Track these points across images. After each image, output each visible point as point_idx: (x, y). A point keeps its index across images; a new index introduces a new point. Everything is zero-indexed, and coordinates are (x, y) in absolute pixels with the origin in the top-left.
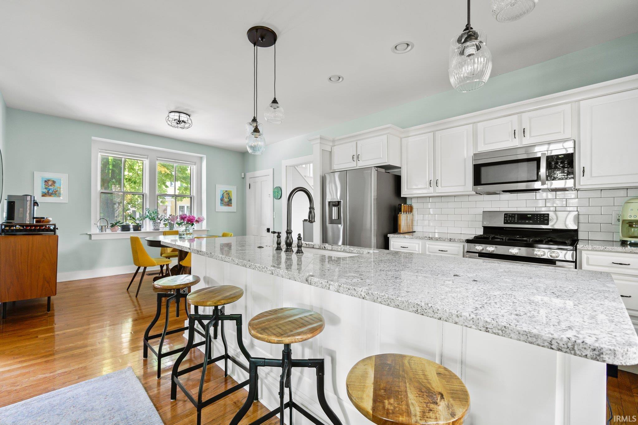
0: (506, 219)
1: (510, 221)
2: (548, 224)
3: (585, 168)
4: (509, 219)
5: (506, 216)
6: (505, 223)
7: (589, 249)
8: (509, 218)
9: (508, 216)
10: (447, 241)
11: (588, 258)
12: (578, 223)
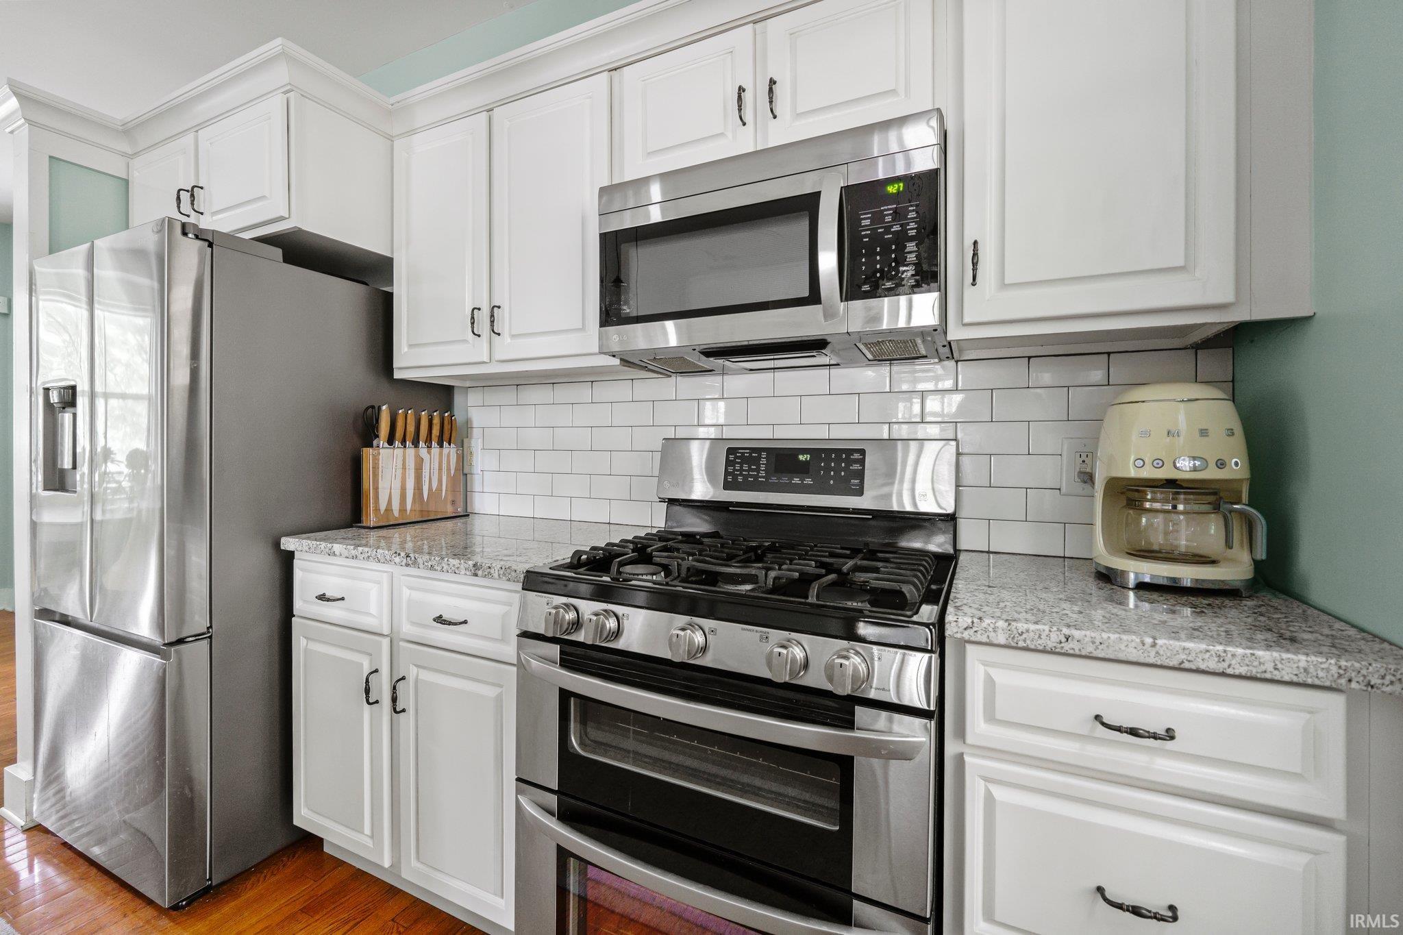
0: (730, 469)
1: (746, 477)
2: (860, 492)
3: (980, 246)
4: (741, 470)
5: (732, 457)
6: (727, 486)
7: (996, 642)
8: (741, 464)
9: (738, 457)
10: (466, 574)
11: (990, 683)
12: (957, 486)
